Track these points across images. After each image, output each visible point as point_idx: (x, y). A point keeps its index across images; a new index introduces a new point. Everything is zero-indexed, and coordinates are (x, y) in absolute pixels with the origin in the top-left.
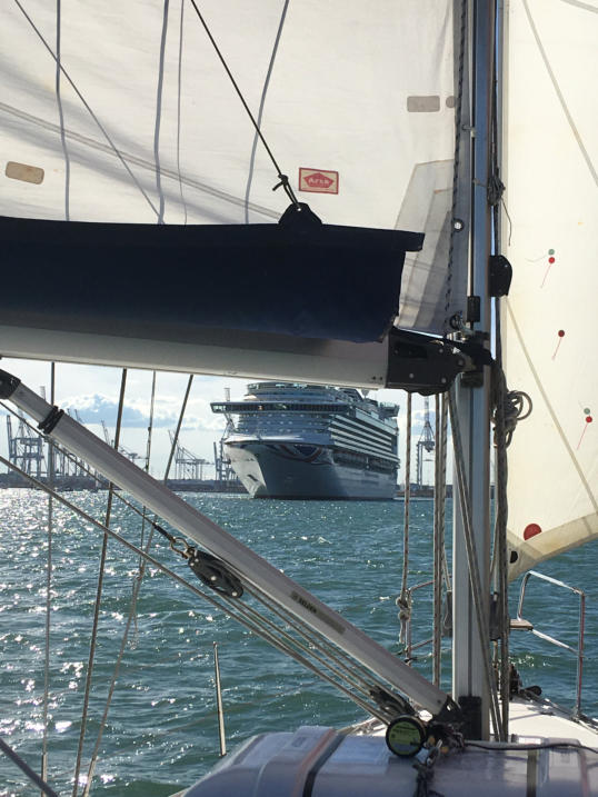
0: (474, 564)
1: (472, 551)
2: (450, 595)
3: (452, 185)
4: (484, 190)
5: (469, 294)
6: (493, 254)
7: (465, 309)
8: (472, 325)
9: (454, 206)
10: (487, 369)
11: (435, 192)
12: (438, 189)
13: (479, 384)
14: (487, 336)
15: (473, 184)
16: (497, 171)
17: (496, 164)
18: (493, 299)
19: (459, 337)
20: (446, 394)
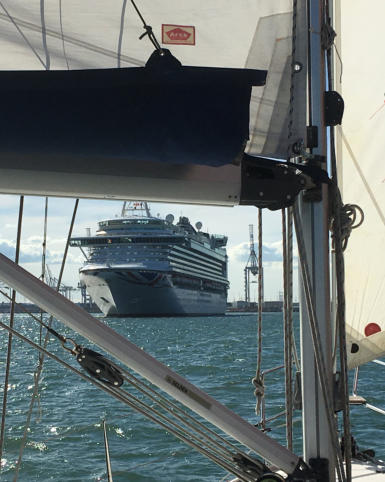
0: (319, 348)
1: (317, 338)
2: (299, 375)
3: (291, 34)
4: (319, 37)
5: (308, 125)
6: (327, 90)
7: (305, 136)
8: (311, 150)
9: (294, 51)
10: (325, 186)
11: (278, 40)
12: (279, 37)
13: (318, 199)
14: (324, 159)
15: (309, 32)
16: (329, 20)
17: (328, 14)
18: (328, 128)
19: (300, 160)
20: (291, 208)
